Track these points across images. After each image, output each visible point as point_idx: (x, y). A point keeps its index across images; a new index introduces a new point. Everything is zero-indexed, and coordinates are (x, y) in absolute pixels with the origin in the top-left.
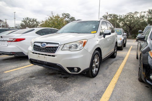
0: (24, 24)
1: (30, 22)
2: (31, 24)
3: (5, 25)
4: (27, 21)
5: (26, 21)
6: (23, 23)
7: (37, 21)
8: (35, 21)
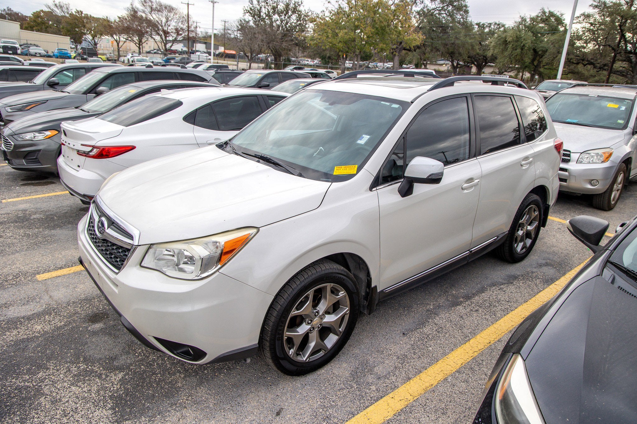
0: (251, 23)
1: (276, 17)
2: (278, 23)
3: (185, 27)
4: (263, 10)
5: (260, 11)
6: (248, 17)
7: (301, 8)
8: (295, 10)
